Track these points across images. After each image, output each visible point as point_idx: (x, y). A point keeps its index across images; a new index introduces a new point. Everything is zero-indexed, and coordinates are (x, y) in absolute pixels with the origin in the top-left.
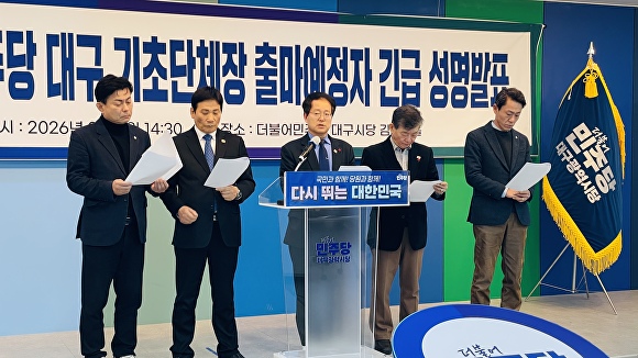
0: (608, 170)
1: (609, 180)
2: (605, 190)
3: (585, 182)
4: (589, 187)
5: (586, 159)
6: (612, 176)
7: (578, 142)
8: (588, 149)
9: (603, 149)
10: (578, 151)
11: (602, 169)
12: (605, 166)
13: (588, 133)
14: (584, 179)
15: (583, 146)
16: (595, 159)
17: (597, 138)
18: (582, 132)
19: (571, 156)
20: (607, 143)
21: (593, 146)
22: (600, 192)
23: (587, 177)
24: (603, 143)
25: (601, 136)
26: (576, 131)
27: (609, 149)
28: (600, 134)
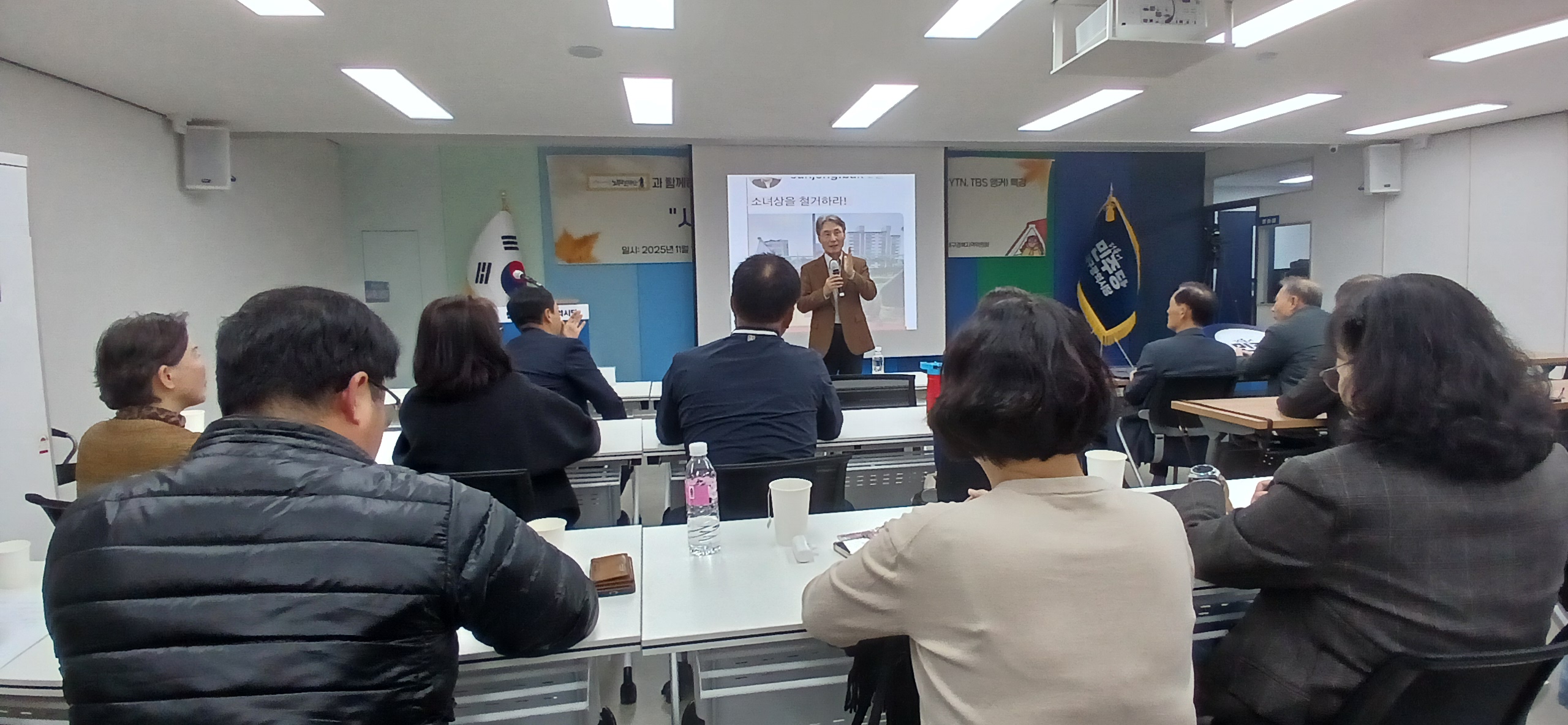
0: (1121, 273)
1: (1120, 279)
2: (1117, 287)
3: (1102, 281)
4: (1105, 285)
5: (1103, 265)
6: (1124, 277)
7: (1099, 254)
8: (1105, 258)
9: (1117, 258)
10: (1097, 260)
11: (1115, 272)
12: (1118, 270)
13: (1105, 247)
14: (1100, 280)
15: (1102, 256)
16: (1110, 265)
17: (1112, 251)
18: (1102, 246)
19: (1093, 264)
20: (1120, 253)
21: (1109, 256)
22: (1113, 288)
23: (1103, 278)
24: (1116, 254)
25: (1115, 249)
26: (1098, 245)
27: (1121, 258)
28: (1115, 247)
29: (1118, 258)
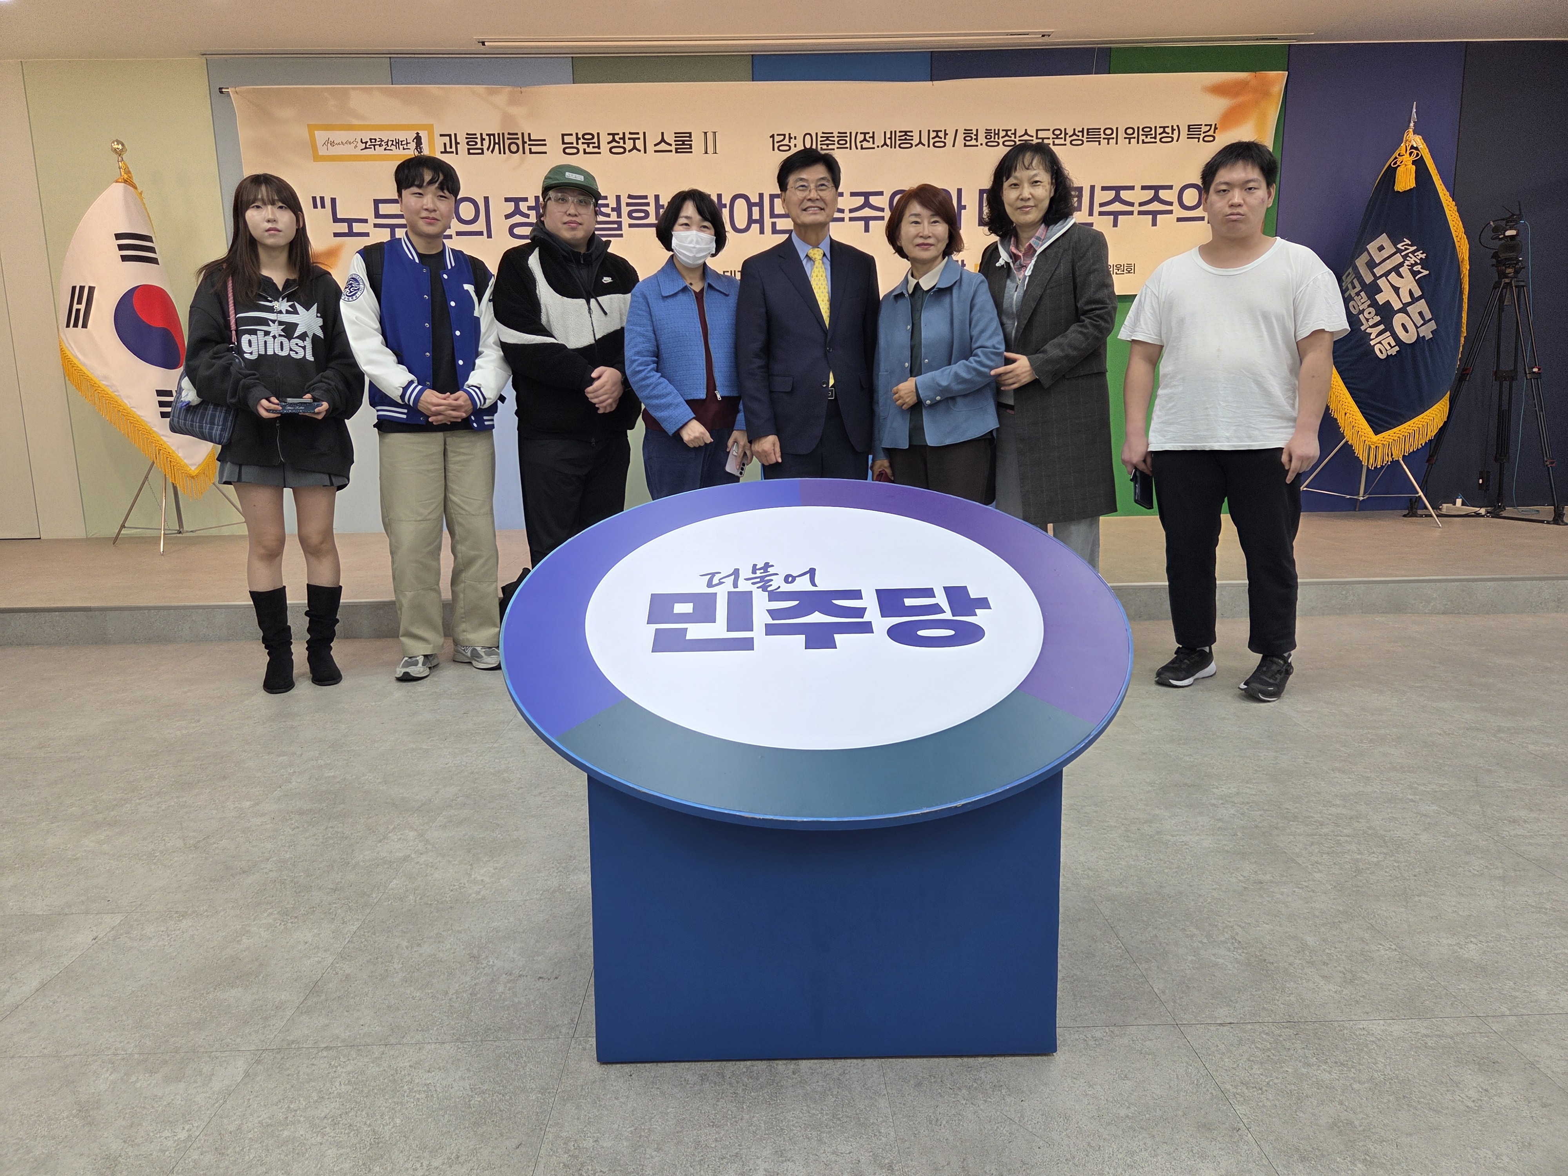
0: (1422, 305)
1: (1419, 321)
2: (1409, 337)
3: (1375, 326)
4: (1380, 334)
5: (1381, 291)
6: (1428, 315)
7: (1371, 265)
8: (1386, 274)
9: (1414, 274)
10: (1368, 279)
11: (1409, 304)
12: (1414, 300)
13: (1389, 249)
14: (1371, 323)
15: (1378, 271)
16: (1396, 290)
17: (1405, 256)
18: (1381, 248)
19: (1358, 288)
20: (1424, 263)
21: (1396, 269)
22: (1399, 342)
23: (1378, 318)
24: (1416, 264)
25: (1413, 252)
26: (1372, 247)
27: (1426, 272)
28: (1412, 249)
29: (1420, 272)
